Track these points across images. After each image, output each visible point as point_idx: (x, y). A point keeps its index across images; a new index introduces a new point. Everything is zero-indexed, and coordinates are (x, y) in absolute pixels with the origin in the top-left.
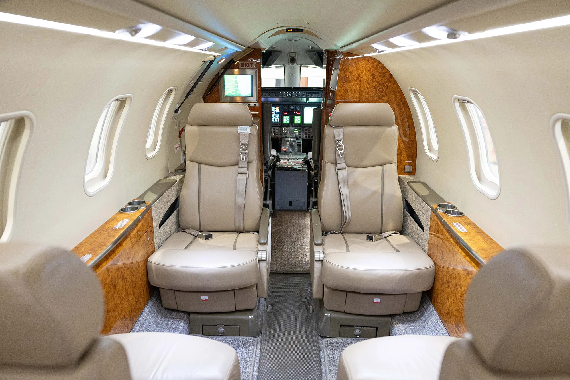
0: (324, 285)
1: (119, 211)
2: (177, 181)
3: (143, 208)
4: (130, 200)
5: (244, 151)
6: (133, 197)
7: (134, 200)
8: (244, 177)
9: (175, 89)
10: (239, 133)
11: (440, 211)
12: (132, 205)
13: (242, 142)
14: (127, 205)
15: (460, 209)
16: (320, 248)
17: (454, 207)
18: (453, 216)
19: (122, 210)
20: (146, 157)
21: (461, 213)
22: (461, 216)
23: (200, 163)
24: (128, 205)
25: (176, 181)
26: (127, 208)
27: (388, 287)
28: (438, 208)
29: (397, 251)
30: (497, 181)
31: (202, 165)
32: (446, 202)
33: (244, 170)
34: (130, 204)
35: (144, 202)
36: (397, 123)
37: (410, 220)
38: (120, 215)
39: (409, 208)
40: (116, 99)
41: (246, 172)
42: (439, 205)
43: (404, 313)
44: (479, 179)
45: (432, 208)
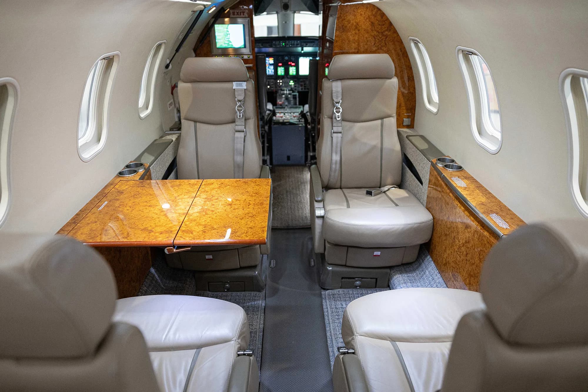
0: (325, 240)
1: (117, 175)
2: (174, 141)
3: (141, 171)
4: (127, 163)
5: (240, 108)
6: (130, 159)
7: (131, 162)
8: (242, 135)
9: (165, 43)
10: (234, 89)
11: (440, 166)
12: (130, 168)
13: (238, 99)
14: (124, 168)
15: (459, 163)
16: (321, 205)
17: (453, 161)
18: (453, 171)
19: (121, 173)
20: (139, 116)
21: (460, 168)
22: (460, 170)
23: (195, 121)
24: (126, 167)
25: (172, 141)
26: (124, 172)
27: (388, 241)
28: (438, 162)
29: (397, 205)
30: (498, 136)
31: (198, 124)
32: (445, 156)
33: (242, 128)
34: (127, 166)
35: (141, 165)
36: (396, 75)
37: (409, 174)
38: (119, 179)
39: (407, 162)
40: (104, 57)
41: (243, 130)
42: (439, 160)
43: (403, 265)
44: (480, 133)
45: (432, 162)
